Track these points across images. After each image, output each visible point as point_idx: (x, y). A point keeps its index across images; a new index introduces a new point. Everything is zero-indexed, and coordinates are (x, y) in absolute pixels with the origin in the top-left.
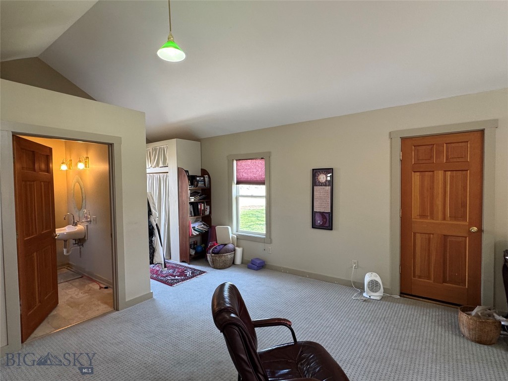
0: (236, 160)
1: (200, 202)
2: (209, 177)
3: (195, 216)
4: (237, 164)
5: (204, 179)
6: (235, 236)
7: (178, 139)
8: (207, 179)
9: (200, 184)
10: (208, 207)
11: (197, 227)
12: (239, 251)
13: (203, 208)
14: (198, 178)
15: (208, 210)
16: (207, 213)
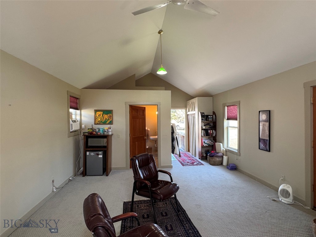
0: (227, 106)
1: (209, 129)
2: (216, 116)
3: (206, 136)
4: (227, 109)
5: (213, 117)
6: (225, 149)
7: (199, 97)
8: (214, 117)
9: (210, 119)
10: (215, 132)
11: (207, 142)
12: (225, 158)
13: (211, 132)
14: (209, 117)
15: (215, 134)
16: (214, 135)
